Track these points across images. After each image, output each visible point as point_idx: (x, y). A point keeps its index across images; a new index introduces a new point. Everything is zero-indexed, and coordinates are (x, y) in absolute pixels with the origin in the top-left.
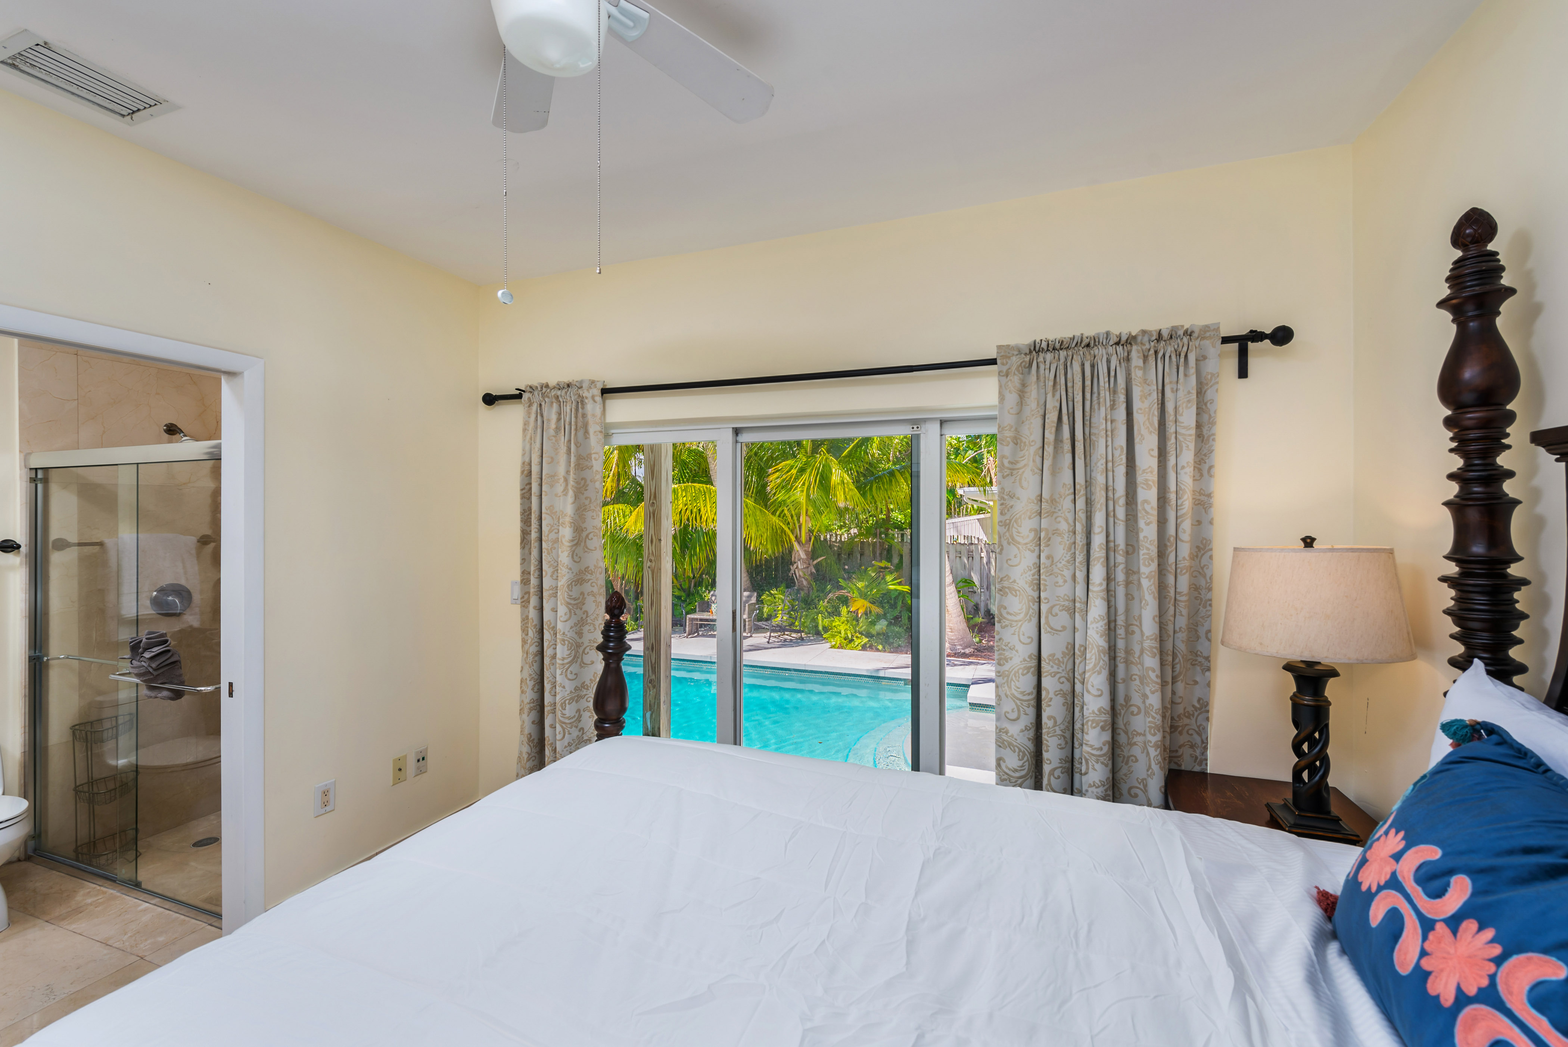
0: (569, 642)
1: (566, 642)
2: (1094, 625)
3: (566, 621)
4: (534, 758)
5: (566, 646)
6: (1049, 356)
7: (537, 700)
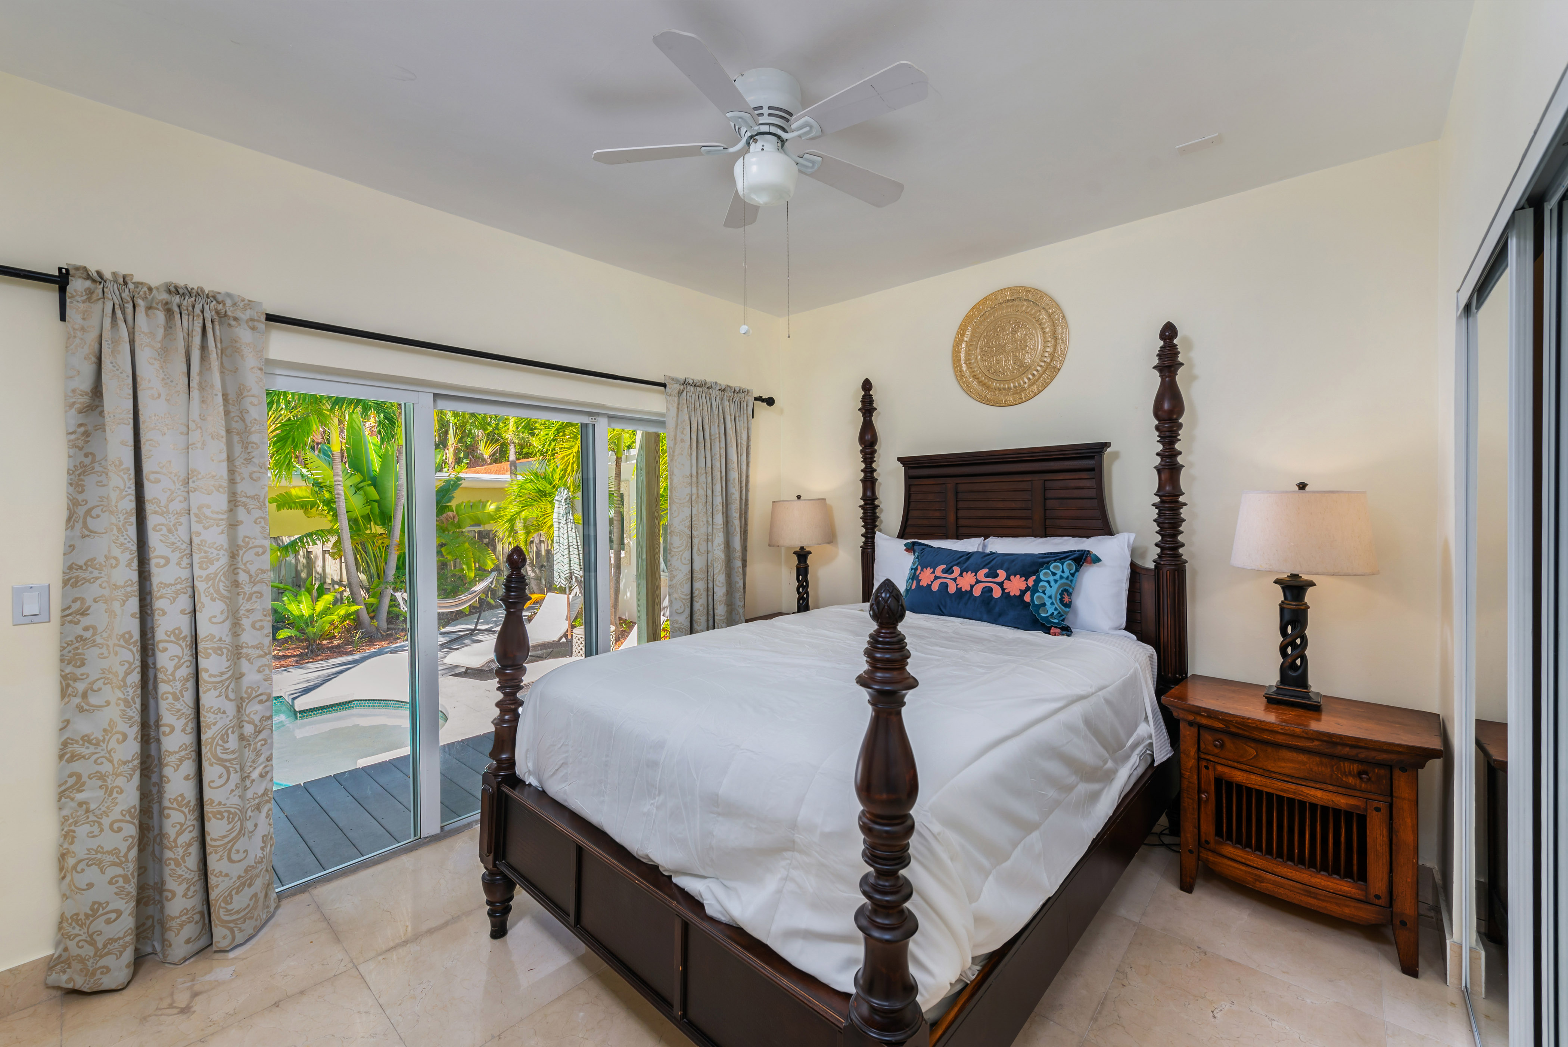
0: (228, 650)
1: (225, 651)
2: (719, 548)
3: (223, 622)
4: (191, 828)
5: (225, 656)
6: (692, 389)
7: (192, 743)
